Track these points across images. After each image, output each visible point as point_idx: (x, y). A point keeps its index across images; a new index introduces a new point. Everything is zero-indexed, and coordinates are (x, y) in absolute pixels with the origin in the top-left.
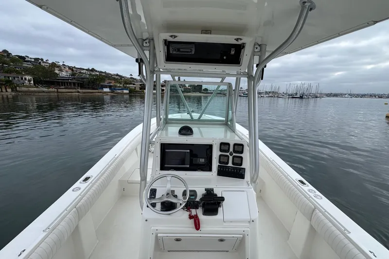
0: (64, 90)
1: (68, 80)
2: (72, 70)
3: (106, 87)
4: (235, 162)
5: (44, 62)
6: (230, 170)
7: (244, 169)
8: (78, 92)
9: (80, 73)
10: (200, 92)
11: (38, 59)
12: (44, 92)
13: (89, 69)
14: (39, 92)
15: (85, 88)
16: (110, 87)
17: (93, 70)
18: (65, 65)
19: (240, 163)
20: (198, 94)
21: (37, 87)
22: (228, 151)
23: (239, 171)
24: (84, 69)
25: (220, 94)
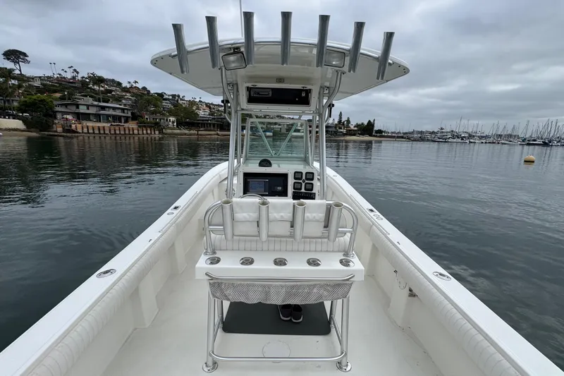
0: (204, 132)
1: (208, 120)
2: (210, 108)
4: (307, 188)
6: (303, 195)
7: (314, 193)
8: (218, 134)
9: (218, 111)
10: (371, 135)
11: (175, 96)
12: (185, 134)
14: (181, 134)
15: (225, 130)
18: (201, 102)
19: (311, 188)
20: (367, 138)
21: (180, 129)
22: (301, 179)
23: (310, 196)
25: (402, 137)
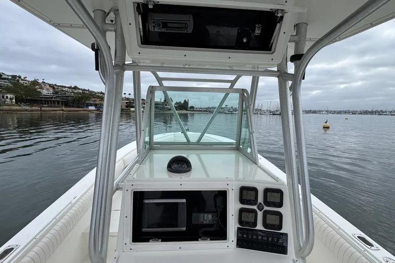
0: (48, 109)
1: (52, 98)
2: (54, 88)
3: (91, 105)
4: (268, 222)
5: (22, 80)
6: (260, 238)
7: (286, 235)
8: (63, 110)
9: (62, 90)
10: (187, 110)
11: (15, 76)
12: (26, 110)
13: (71, 87)
14: (21, 111)
15: (70, 106)
16: (96, 105)
17: (75, 88)
18: (44, 83)
19: (278, 223)
20: (184, 112)
21: (20, 106)
22: (254, 202)
23: (278, 240)
24: (65, 87)
25: (206, 111)
